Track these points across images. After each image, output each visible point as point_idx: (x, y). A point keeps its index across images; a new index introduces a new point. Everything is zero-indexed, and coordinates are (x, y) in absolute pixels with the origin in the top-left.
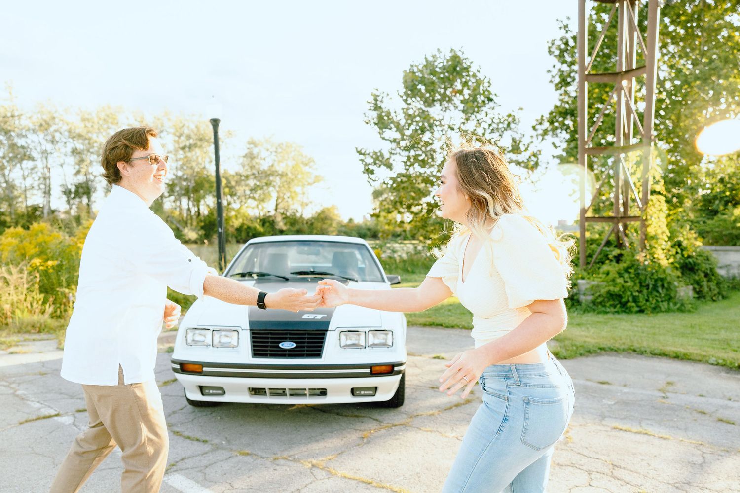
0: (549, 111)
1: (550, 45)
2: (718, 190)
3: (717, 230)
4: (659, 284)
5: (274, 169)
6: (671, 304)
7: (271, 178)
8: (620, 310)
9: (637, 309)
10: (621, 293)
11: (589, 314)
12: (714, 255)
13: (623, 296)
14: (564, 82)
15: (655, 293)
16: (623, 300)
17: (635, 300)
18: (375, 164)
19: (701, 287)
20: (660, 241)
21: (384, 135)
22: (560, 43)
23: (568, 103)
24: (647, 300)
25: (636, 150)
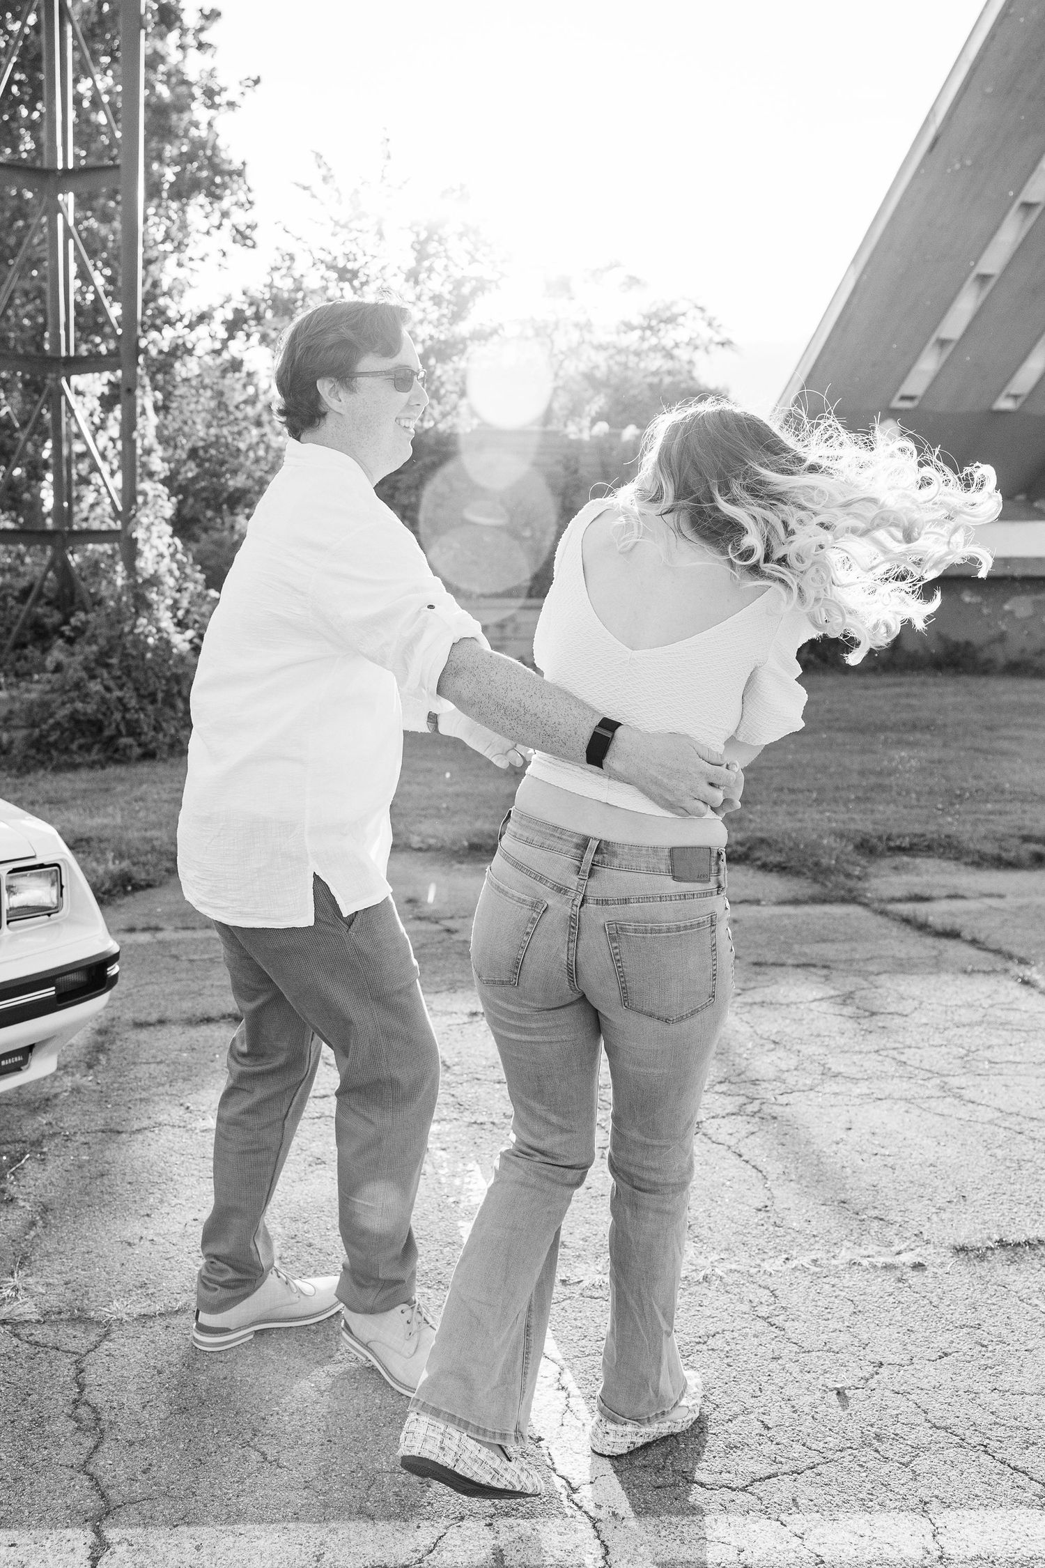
4: (176, 689)
8: (101, 756)
9: (137, 751)
10: (100, 716)
11: (35, 775)
13: (106, 723)
16: (108, 733)
24: (156, 728)
25: (100, 371)
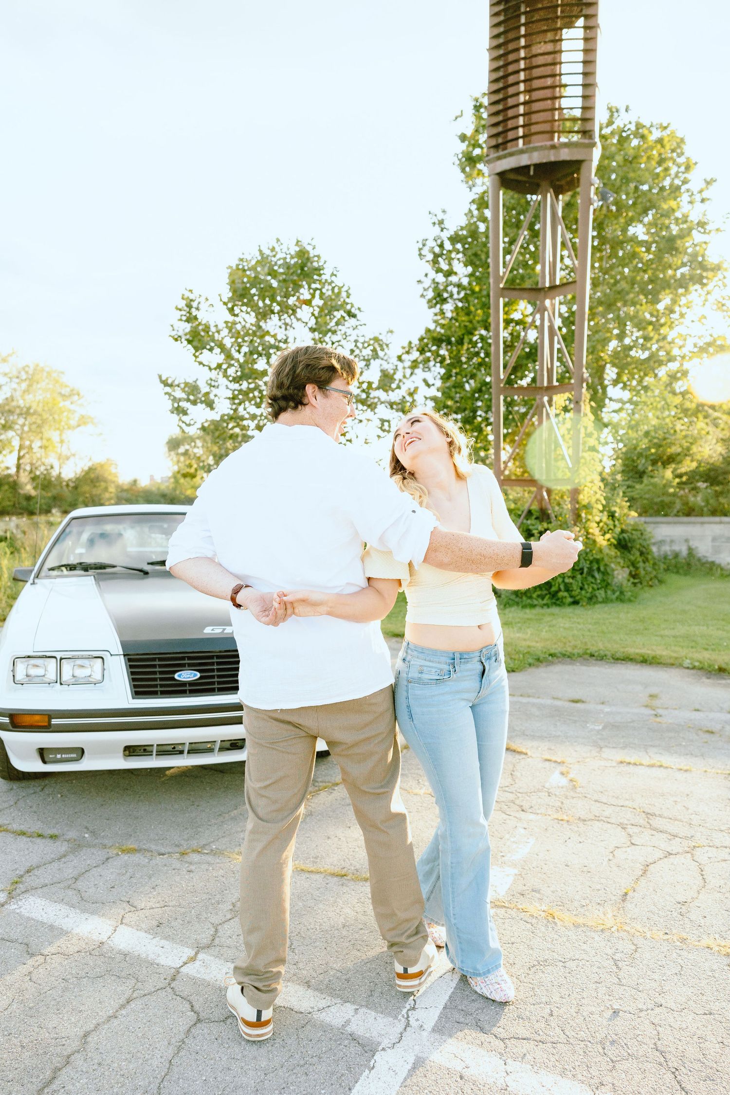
0: (419, 336)
1: (421, 246)
2: (644, 446)
3: (647, 496)
4: (595, 566)
5: (14, 404)
6: (609, 592)
7: (11, 418)
8: (549, 602)
9: (569, 600)
11: (513, 609)
12: (649, 529)
14: (439, 298)
15: (590, 579)
16: (554, 589)
17: (568, 589)
18: (188, 400)
19: (637, 568)
20: (595, 511)
21: (201, 358)
22: (434, 244)
23: (443, 326)
24: (581, 589)
25: (564, 392)
